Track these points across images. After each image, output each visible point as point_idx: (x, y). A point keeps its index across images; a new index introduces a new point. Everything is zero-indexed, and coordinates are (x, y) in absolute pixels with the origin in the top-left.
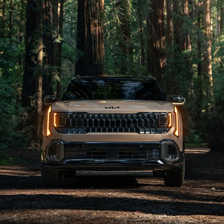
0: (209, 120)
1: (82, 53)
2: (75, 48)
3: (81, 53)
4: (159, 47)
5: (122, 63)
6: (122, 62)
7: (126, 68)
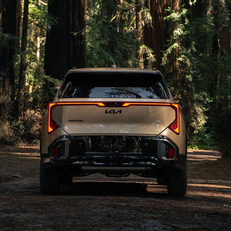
0: (222, 117)
1: (56, 19)
2: (46, 13)
3: (54, 20)
4: (161, 11)
5: (110, 35)
6: (110, 33)
7: (115, 41)
